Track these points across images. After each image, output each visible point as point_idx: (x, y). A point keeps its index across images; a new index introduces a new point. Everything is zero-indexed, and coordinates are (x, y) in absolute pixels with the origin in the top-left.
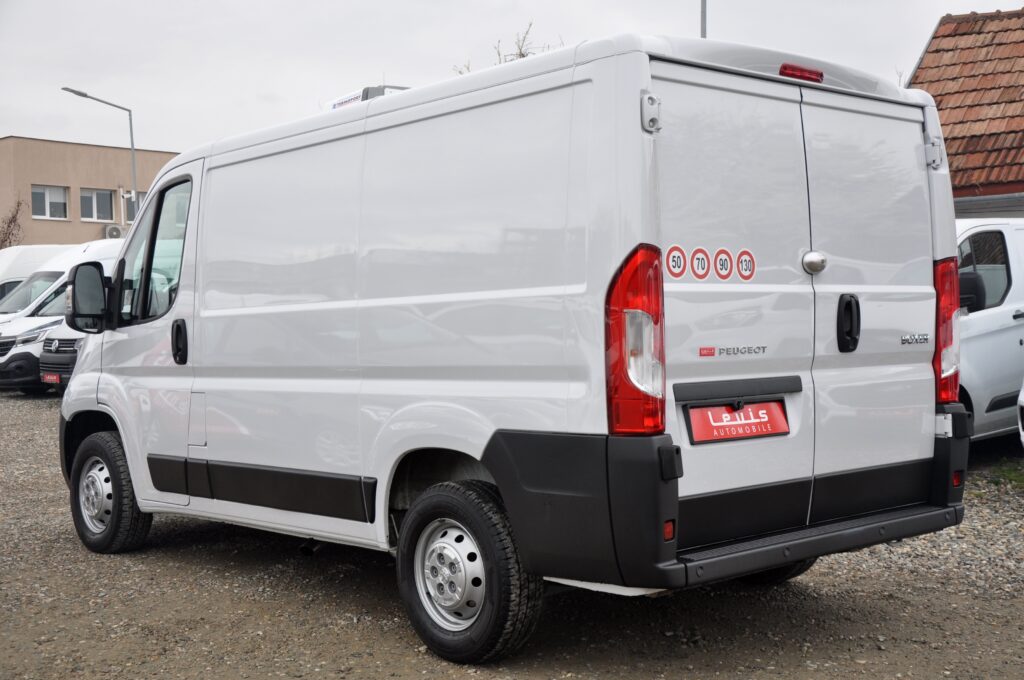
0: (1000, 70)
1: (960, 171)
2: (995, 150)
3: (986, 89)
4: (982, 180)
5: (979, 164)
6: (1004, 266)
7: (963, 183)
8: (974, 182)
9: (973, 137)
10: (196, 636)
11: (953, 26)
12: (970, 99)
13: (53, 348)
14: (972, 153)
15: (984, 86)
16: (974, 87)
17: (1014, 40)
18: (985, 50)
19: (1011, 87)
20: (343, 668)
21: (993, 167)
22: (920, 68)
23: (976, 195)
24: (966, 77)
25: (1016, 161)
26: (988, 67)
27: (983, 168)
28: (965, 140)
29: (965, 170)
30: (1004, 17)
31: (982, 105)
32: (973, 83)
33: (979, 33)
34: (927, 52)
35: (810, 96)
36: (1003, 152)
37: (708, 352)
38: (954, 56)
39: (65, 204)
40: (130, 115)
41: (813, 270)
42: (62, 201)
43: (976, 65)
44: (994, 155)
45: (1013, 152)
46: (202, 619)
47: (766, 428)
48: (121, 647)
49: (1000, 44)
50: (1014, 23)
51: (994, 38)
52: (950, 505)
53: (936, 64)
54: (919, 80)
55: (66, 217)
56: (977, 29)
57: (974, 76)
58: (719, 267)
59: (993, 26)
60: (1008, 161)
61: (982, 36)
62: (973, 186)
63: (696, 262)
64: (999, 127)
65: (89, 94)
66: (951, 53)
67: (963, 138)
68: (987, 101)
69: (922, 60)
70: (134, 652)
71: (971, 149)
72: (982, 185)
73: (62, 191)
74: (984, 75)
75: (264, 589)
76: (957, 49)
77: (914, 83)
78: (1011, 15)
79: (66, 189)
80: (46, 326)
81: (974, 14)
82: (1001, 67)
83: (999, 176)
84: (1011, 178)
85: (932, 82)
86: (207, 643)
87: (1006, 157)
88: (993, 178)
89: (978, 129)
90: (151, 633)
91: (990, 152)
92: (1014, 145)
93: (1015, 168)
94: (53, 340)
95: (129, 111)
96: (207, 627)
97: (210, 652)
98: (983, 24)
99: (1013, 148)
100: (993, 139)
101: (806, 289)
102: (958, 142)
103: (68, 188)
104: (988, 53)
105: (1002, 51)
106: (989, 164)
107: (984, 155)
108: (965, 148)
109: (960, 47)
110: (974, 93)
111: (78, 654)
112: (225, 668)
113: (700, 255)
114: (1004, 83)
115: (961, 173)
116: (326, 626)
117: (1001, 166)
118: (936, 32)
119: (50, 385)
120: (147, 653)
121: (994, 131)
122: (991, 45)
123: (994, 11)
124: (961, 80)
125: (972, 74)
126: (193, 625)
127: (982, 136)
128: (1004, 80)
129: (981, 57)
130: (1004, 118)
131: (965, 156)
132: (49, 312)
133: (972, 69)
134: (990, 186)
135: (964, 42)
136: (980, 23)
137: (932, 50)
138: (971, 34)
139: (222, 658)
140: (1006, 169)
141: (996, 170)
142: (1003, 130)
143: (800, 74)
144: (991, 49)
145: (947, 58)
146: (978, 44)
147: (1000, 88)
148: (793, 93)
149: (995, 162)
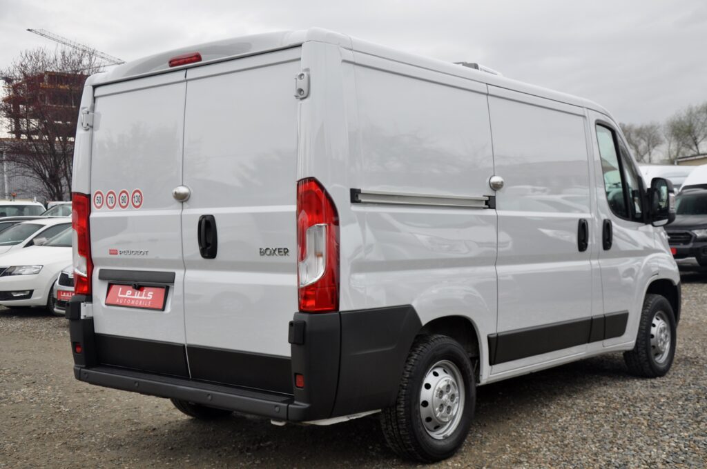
35: (192, 74)
37: (113, 252)
41: (182, 198)
47: (148, 304)
52: (295, 402)
58: (121, 201)
63: (109, 199)
101: (177, 212)
113: (111, 195)
143: (186, 61)
148: (180, 76)
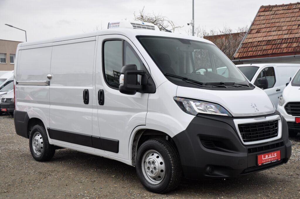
0: (276, 22)
1: (265, 50)
2: (275, 44)
3: (273, 27)
4: (271, 52)
5: (270, 48)
6: (274, 77)
7: (266, 53)
8: (269, 53)
9: (269, 40)
10: (53, 174)
11: (264, 9)
12: (268, 30)
13: (5, 101)
14: (268, 45)
15: (272, 26)
16: (269, 26)
17: (280, 13)
18: (272, 16)
19: (279, 26)
20: (93, 181)
21: (274, 49)
22: (254, 21)
23: (269, 57)
24: (267, 23)
25: (280, 47)
26: (273, 21)
27: (271, 49)
28: (266, 42)
29: (266, 50)
30: (278, 6)
31: (271, 31)
32: (269, 25)
33: (271, 11)
34: (256, 16)
36: (277, 45)
38: (264, 17)
39: (5, 59)
40: (26, 32)
42: (4, 58)
43: (270, 20)
44: (274, 45)
45: (279, 45)
46: (55, 170)
48: (33, 177)
49: (276, 14)
50: (281, 8)
51: (275, 12)
53: (259, 20)
54: (254, 24)
55: (5, 62)
56: (270, 10)
57: (269, 23)
59: (275, 9)
60: (278, 47)
61: (272, 12)
62: (268, 54)
64: (276, 38)
65: (13, 26)
66: (263, 17)
67: (266, 41)
68: (273, 30)
69: (255, 18)
70: (37, 178)
71: (268, 44)
72: (271, 54)
73: (4, 55)
74: (272, 23)
75: (71, 163)
76: (265, 15)
77: (253, 25)
78: (280, 6)
79: (5, 54)
80: (2, 94)
81: (270, 5)
82: (277, 21)
83: (275, 51)
84: (279, 52)
85: (258, 25)
86: (56, 175)
87: (277, 46)
88: (274, 52)
89: (270, 38)
90: (41, 173)
91: (273, 45)
92: (280, 43)
93: (280, 49)
94: (5, 99)
95: (25, 31)
96: (56, 172)
97: (58, 178)
98: (272, 8)
99: (280, 44)
100: (274, 41)
102: (264, 42)
103: (6, 54)
104: (273, 17)
105: (277, 16)
106: (273, 48)
107: (272, 45)
108: (266, 44)
109: (266, 15)
110: (269, 28)
111: (22, 178)
112: (62, 181)
114: (277, 25)
115: (265, 51)
116: (88, 171)
117: (276, 49)
118: (259, 10)
119: (4, 112)
120: (41, 178)
121: (274, 39)
122: (274, 14)
123: (275, 5)
124: (266, 24)
125: (269, 22)
126: (52, 172)
127: (271, 40)
128: (277, 24)
129: (271, 18)
130: (277, 35)
131: (266, 46)
132: (2, 91)
133: (269, 21)
134: (273, 54)
135: (267, 13)
136: (271, 8)
137: (258, 16)
138: (269, 11)
139: (61, 179)
140: (277, 50)
141: (275, 50)
142: (277, 38)
144: (274, 15)
145: (262, 18)
146: (271, 14)
147: (276, 27)
149: (274, 47)
